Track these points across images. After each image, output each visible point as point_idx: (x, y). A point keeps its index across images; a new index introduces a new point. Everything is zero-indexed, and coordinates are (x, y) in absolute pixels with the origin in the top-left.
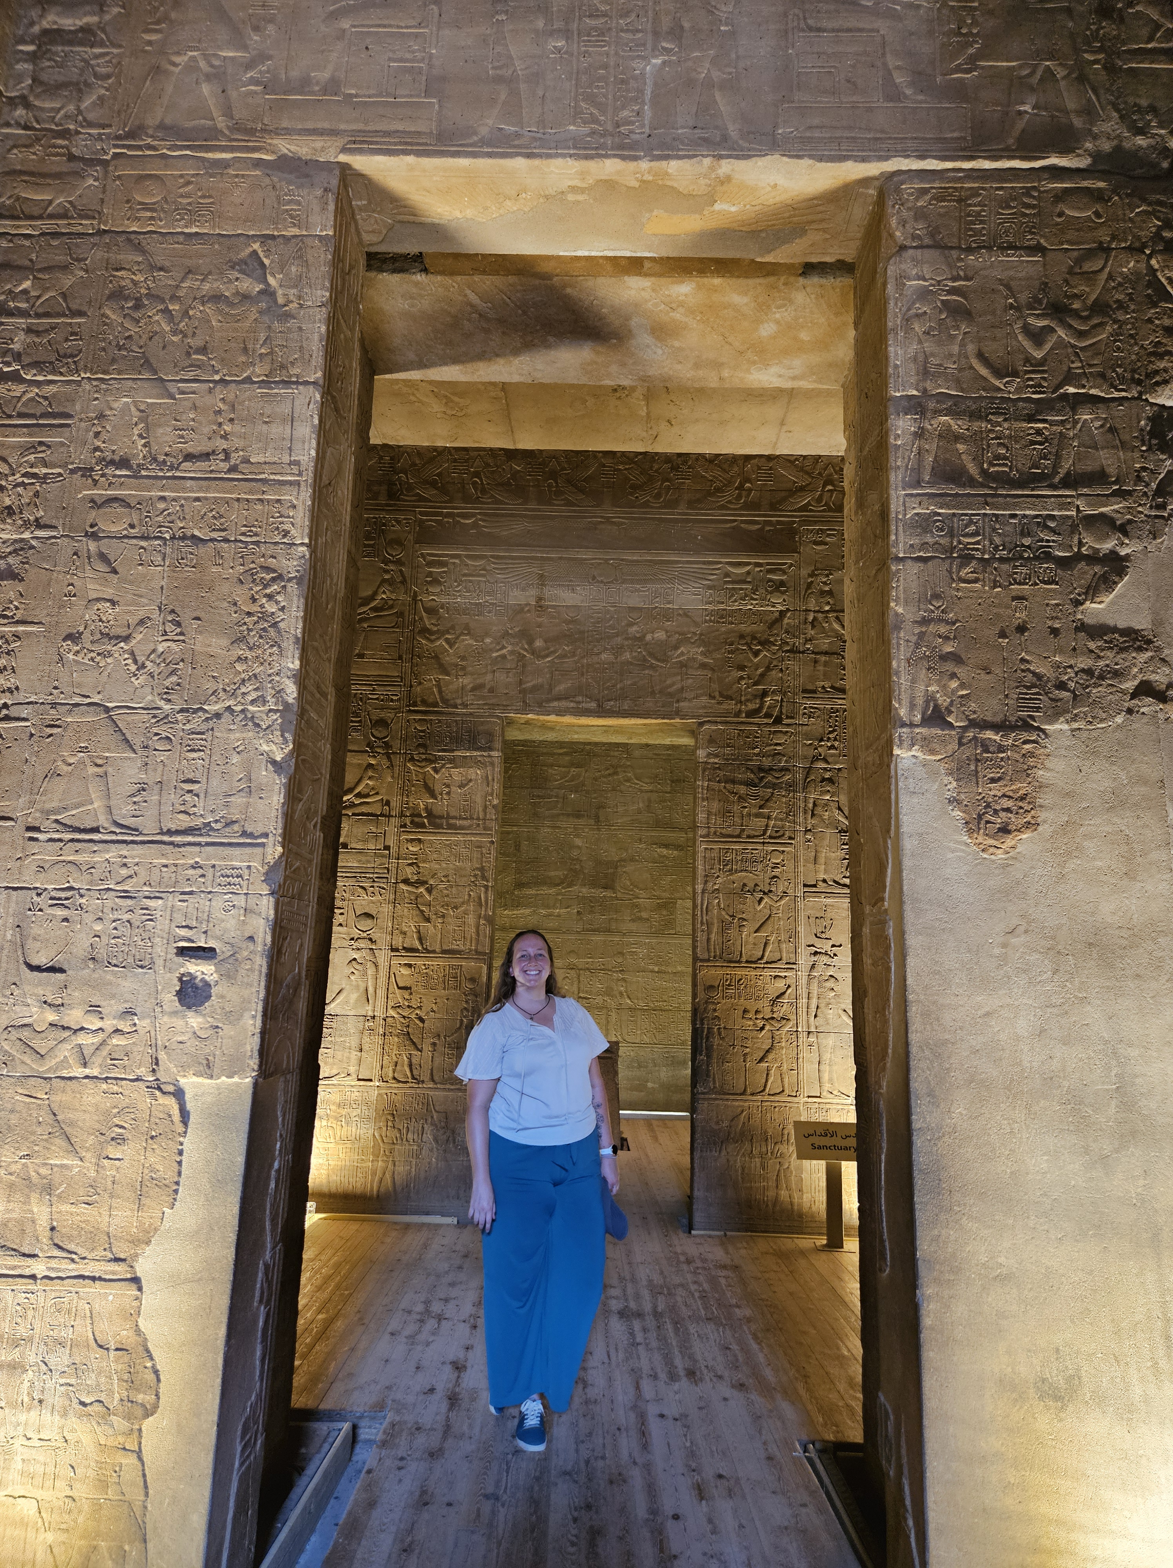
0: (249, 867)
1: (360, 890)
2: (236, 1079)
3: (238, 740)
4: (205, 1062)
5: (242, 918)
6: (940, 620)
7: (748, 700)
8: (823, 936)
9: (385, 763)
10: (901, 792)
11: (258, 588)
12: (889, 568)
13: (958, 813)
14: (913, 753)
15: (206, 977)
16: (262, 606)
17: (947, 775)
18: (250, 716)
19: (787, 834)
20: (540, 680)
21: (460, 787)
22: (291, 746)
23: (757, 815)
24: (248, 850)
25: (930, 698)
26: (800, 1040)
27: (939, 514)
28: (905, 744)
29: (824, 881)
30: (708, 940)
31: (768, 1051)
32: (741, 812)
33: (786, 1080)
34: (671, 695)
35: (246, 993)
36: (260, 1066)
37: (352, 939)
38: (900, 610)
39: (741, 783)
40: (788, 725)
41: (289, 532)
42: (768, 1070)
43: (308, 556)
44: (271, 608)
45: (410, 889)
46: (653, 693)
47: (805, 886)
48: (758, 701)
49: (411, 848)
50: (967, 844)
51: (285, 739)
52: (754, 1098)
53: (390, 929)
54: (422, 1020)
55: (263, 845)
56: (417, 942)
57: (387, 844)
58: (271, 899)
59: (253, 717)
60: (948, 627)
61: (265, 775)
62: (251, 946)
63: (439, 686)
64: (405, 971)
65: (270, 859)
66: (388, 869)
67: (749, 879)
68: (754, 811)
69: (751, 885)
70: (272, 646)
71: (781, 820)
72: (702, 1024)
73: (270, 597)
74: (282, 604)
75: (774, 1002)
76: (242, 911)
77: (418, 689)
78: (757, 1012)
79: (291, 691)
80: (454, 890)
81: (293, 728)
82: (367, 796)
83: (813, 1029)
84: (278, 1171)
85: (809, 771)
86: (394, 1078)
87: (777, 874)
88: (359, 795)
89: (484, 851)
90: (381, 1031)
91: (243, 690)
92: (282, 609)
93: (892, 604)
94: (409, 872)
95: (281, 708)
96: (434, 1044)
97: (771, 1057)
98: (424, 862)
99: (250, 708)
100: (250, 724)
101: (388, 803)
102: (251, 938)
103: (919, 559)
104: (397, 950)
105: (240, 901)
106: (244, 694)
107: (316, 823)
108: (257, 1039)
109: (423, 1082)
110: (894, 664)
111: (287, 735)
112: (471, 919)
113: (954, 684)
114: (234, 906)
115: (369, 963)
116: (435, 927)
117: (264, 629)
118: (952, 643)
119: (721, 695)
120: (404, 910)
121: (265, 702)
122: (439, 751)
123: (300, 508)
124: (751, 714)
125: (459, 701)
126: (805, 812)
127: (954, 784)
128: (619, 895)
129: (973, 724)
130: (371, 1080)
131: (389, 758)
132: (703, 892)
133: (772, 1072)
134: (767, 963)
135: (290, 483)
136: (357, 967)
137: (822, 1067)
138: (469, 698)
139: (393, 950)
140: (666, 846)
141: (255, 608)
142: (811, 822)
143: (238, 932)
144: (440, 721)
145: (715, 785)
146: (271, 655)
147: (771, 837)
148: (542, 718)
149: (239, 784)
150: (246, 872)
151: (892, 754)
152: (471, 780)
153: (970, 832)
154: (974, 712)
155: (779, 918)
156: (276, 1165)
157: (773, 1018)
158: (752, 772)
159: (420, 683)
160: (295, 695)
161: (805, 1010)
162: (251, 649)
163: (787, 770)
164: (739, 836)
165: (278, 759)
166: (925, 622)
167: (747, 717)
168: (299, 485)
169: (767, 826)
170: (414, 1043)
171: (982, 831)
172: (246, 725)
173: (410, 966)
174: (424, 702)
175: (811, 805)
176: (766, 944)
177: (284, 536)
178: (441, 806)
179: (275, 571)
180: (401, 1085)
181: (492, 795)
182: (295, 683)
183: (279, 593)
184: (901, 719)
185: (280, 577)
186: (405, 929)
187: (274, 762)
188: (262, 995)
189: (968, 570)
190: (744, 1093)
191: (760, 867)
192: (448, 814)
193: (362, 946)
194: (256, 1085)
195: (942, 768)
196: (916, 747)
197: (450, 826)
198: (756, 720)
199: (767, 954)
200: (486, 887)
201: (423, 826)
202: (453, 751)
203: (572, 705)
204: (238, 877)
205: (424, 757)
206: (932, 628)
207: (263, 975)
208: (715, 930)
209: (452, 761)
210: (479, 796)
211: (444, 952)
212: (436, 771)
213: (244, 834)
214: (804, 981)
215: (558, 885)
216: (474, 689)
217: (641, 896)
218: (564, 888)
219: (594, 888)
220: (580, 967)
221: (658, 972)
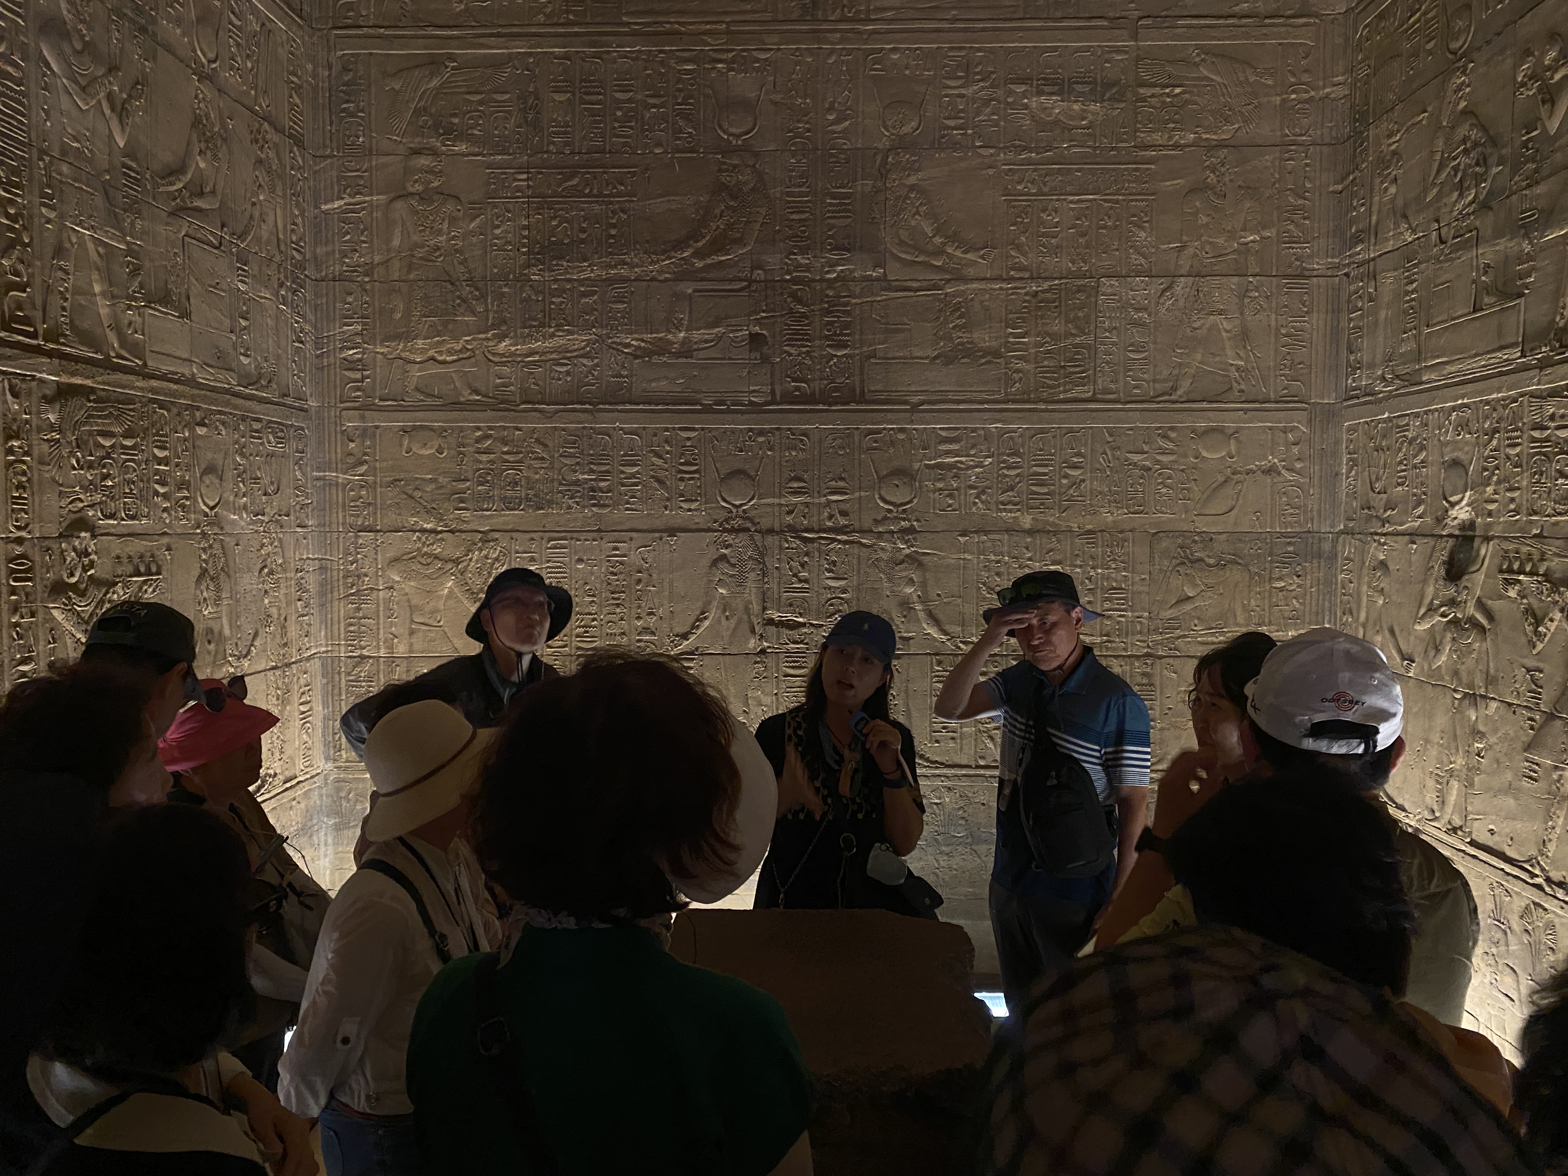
217: (971, 272)
218: (699, 254)
219: (803, 251)
220: (765, 523)
221: (1030, 532)
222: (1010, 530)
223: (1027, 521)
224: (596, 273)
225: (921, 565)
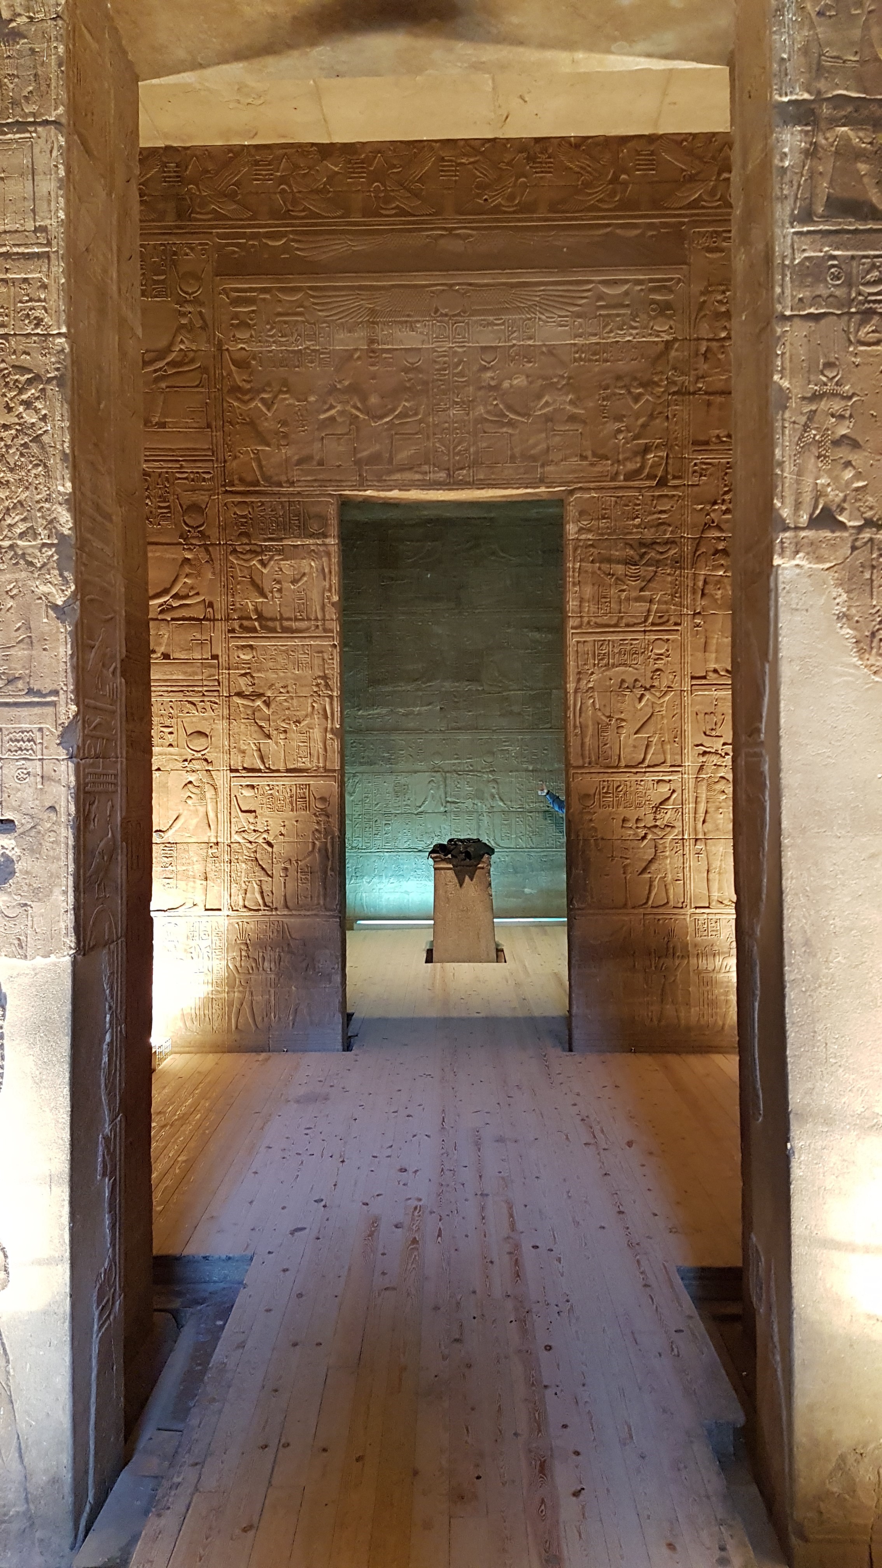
0: (41, 730)
1: (188, 705)
2: (53, 958)
3: (10, 583)
4: (16, 942)
5: (40, 786)
6: (834, 395)
7: (626, 459)
8: (714, 733)
9: (203, 556)
10: (781, 610)
11: (13, 394)
12: (773, 331)
13: (847, 631)
14: (797, 562)
15: (7, 852)
16: (20, 416)
17: (837, 586)
18: (20, 552)
19: (673, 620)
20: (378, 447)
21: (292, 582)
22: (73, 588)
23: (638, 599)
24: (37, 710)
25: (819, 494)
26: (687, 849)
27: (834, 257)
28: (788, 553)
29: (715, 671)
30: (583, 744)
31: (651, 861)
32: (619, 597)
33: (671, 891)
34: (534, 458)
35: (54, 867)
36: (78, 943)
37: (186, 760)
38: (786, 384)
39: (618, 562)
40: (675, 487)
41: (42, 320)
42: (651, 881)
43: (67, 350)
44: (30, 418)
45: (246, 702)
46: (513, 458)
47: (693, 678)
48: (638, 459)
49: (242, 657)
50: (856, 667)
51: (64, 578)
52: (636, 911)
53: (227, 748)
54: (270, 844)
55: (54, 704)
56: (259, 761)
57: (214, 653)
58: (70, 764)
59: (24, 554)
60: (843, 403)
61: (46, 622)
62: (53, 816)
63: (258, 460)
64: (248, 793)
65: (64, 719)
66: (218, 680)
67: (629, 673)
68: (634, 594)
69: (630, 681)
70: (37, 465)
71: (666, 603)
72: (578, 836)
73: (28, 404)
74: (44, 412)
75: (657, 808)
76: (39, 779)
77: (234, 464)
78: (638, 820)
79: (65, 520)
80: (295, 702)
81: (73, 564)
82: (187, 597)
83: (700, 836)
84: (111, 1044)
85: (698, 542)
86: (245, 907)
87: (661, 666)
88: (176, 597)
89: (326, 657)
90: (227, 858)
91: (9, 521)
92: (44, 418)
93: (776, 377)
94: (243, 684)
95: (56, 541)
96: (286, 869)
97: (653, 867)
98: (259, 671)
99: (19, 542)
100: (22, 562)
101: (211, 605)
102: (52, 808)
103: (810, 316)
104: (237, 771)
105: (35, 767)
106: (10, 526)
107: (115, 668)
108: (71, 916)
109: (276, 909)
110: (778, 452)
111: (66, 574)
112: (317, 734)
113: (848, 474)
114: (28, 773)
115: (206, 785)
116: (277, 743)
117: (25, 445)
118: (847, 422)
119: (594, 455)
120: (240, 726)
121: (36, 535)
122: (265, 540)
123: (53, 288)
124: (630, 476)
125: (283, 478)
126: (694, 592)
127: (845, 596)
128: (486, 688)
129: (869, 523)
130: (220, 910)
131: (207, 551)
132: (576, 691)
133: (656, 883)
134: (649, 766)
135: (38, 255)
136: (194, 790)
137: (711, 876)
138: (295, 475)
139: (232, 771)
140: (538, 629)
141: (12, 419)
142: (700, 603)
143: (37, 802)
144: (263, 504)
145: (587, 566)
146: (36, 476)
147: (653, 624)
148: (383, 494)
149: (17, 634)
150: (39, 734)
151: (772, 566)
152: (304, 574)
153: (861, 652)
154: (871, 508)
155: (663, 717)
156: (108, 1038)
157: (656, 826)
158: (631, 546)
159: (235, 457)
160: (71, 525)
161: (692, 815)
162: (12, 470)
163: (674, 542)
164: (616, 626)
165: (60, 603)
166: (816, 397)
167: (625, 480)
168: (49, 258)
169: (649, 611)
170: (263, 869)
171: (874, 651)
172: (17, 563)
173: (253, 787)
174: (242, 480)
175: (700, 584)
176: (647, 746)
177: (37, 325)
178: (273, 605)
179: (30, 371)
180: (253, 913)
181: (330, 590)
182: (68, 510)
183: (37, 398)
184: (783, 520)
185: (37, 378)
186: (244, 747)
187: (55, 607)
188: (71, 868)
189: (869, 328)
190: (625, 906)
191: (641, 658)
192: (281, 615)
193: (198, 767)
194: (74, 963)
195: (831, 578)
196: (801, 555)
197: (285, 630)
198: (636, 483)
199: (649, 757)
200: (331, 697)
201: (254, 630)
202: (281, 539)
203: (418, 477)
204: (29, 741)
205: (248, 548)
206: (823, 405)
207: (71, 847)
208: (590, 732)
209: (280, 552)
210: (315, 591)
211: (288, 771)
212: (264, 565)
213: (30, 692)
214: (692, 783)
215: (416, 680)
216: (299, 462)
217: (511, 688)
218: (424, 683)
219: (457, 682)
220: (446, 770)
221: (532, 771)
222: (527, 770)
223: (531, 768)
224: (391, 689)
225: (497, 783)
